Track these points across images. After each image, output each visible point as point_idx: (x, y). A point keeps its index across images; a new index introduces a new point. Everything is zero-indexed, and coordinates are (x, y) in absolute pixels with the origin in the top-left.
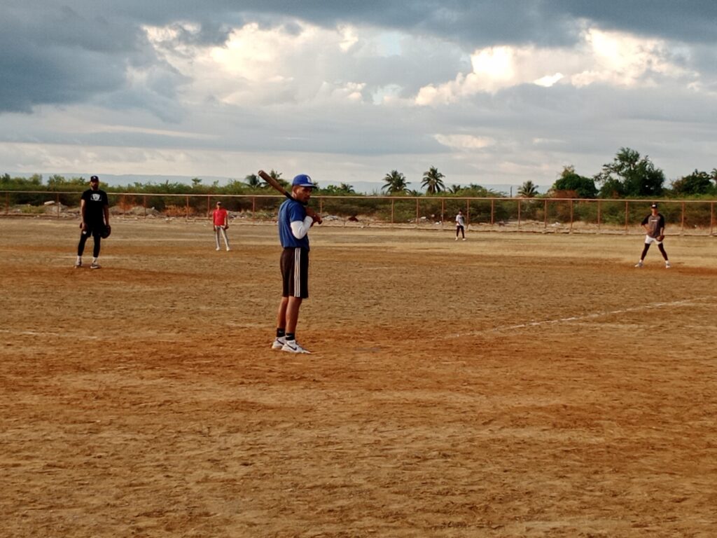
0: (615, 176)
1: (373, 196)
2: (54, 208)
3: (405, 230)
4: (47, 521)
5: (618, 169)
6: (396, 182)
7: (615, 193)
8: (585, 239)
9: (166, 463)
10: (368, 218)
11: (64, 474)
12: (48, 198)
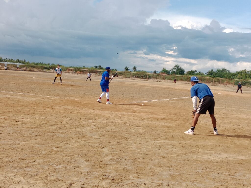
2: (53, 70)
5: (175, 69)
6: (127, 69)
10: (121, 76)
11: (56, 126)
12: (51, 68)
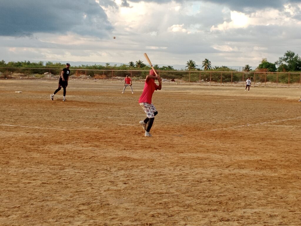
0: (284, 63)
1: (181, 71)
2: (48, 75)
3: (195, 85)
4: (41, 206)
5: (285, 60)
6: (192, 65)
7: (284, 70)
8: (271, 89)
9: (92, 183)
10: (179, 80)
11: (49, 187)
12: (46, 71)
